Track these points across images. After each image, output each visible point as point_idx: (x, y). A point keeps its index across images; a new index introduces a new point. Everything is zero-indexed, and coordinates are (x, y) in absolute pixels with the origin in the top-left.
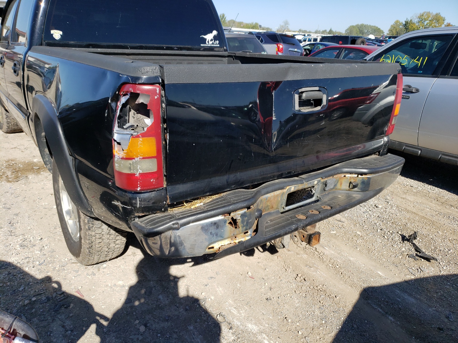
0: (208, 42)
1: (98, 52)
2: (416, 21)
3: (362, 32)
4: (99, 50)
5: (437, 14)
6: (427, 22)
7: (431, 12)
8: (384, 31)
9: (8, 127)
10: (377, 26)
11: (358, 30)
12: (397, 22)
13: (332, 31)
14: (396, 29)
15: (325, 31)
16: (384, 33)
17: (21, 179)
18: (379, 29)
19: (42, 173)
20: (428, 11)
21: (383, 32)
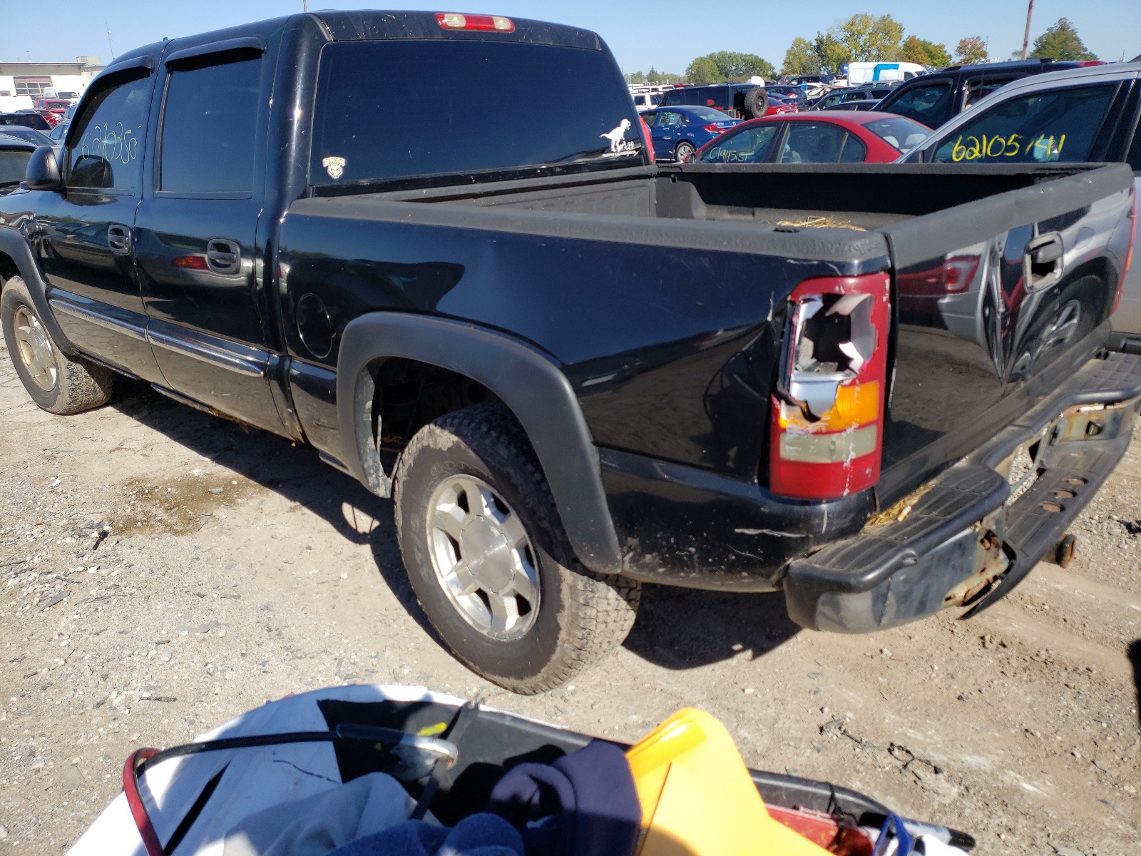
0: (615, 147)
1: (423, 197)
2: (840, 37)
3: (724, 72)
4: (425, 192)
5: (884, 19)
6: (865, 37)
7: (870, 14)
8: (773, 65)
9: (74, 399)
10: (755, 54)
11: (716, 67)
12: (798, 42)
13: (657, 74)
14: (800, 59)
15: (639, 74)
16: (774, 69)
17: (203, 523)
18: (762, 61)
19: (240, 501)
20: (864, 13)
21: (771, 68)
